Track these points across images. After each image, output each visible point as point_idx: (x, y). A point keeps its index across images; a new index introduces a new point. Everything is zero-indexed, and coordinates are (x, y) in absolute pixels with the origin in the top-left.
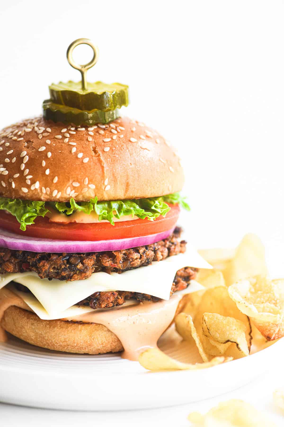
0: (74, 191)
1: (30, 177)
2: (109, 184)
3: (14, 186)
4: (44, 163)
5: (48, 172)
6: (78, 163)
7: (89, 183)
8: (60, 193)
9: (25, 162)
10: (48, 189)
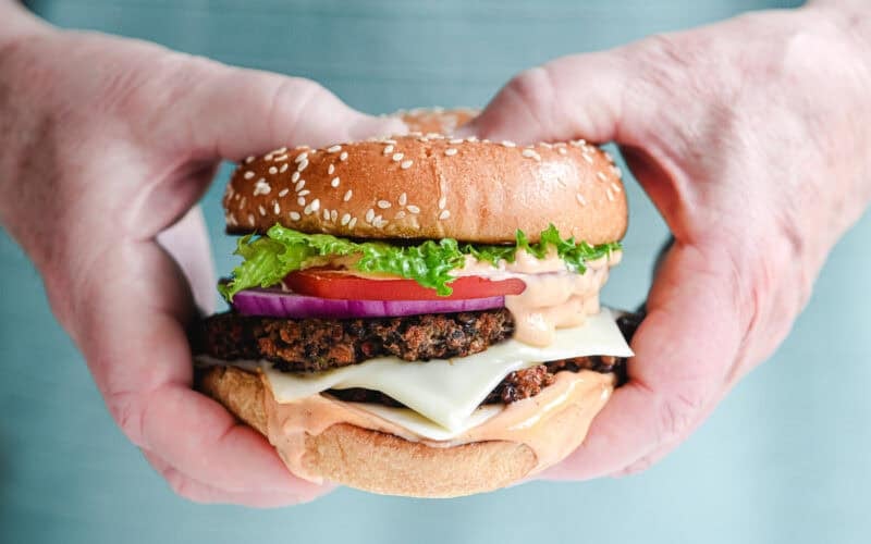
0: (380, 217)
1: (306, 192)
2: (448, 207)
3: (277, 210)
4: (332, 169)
5: (336, 183)
6: (393, 168)
7: (408, 204)
8: (355, 220)
9: (301, 169)
10: (334, 212)
